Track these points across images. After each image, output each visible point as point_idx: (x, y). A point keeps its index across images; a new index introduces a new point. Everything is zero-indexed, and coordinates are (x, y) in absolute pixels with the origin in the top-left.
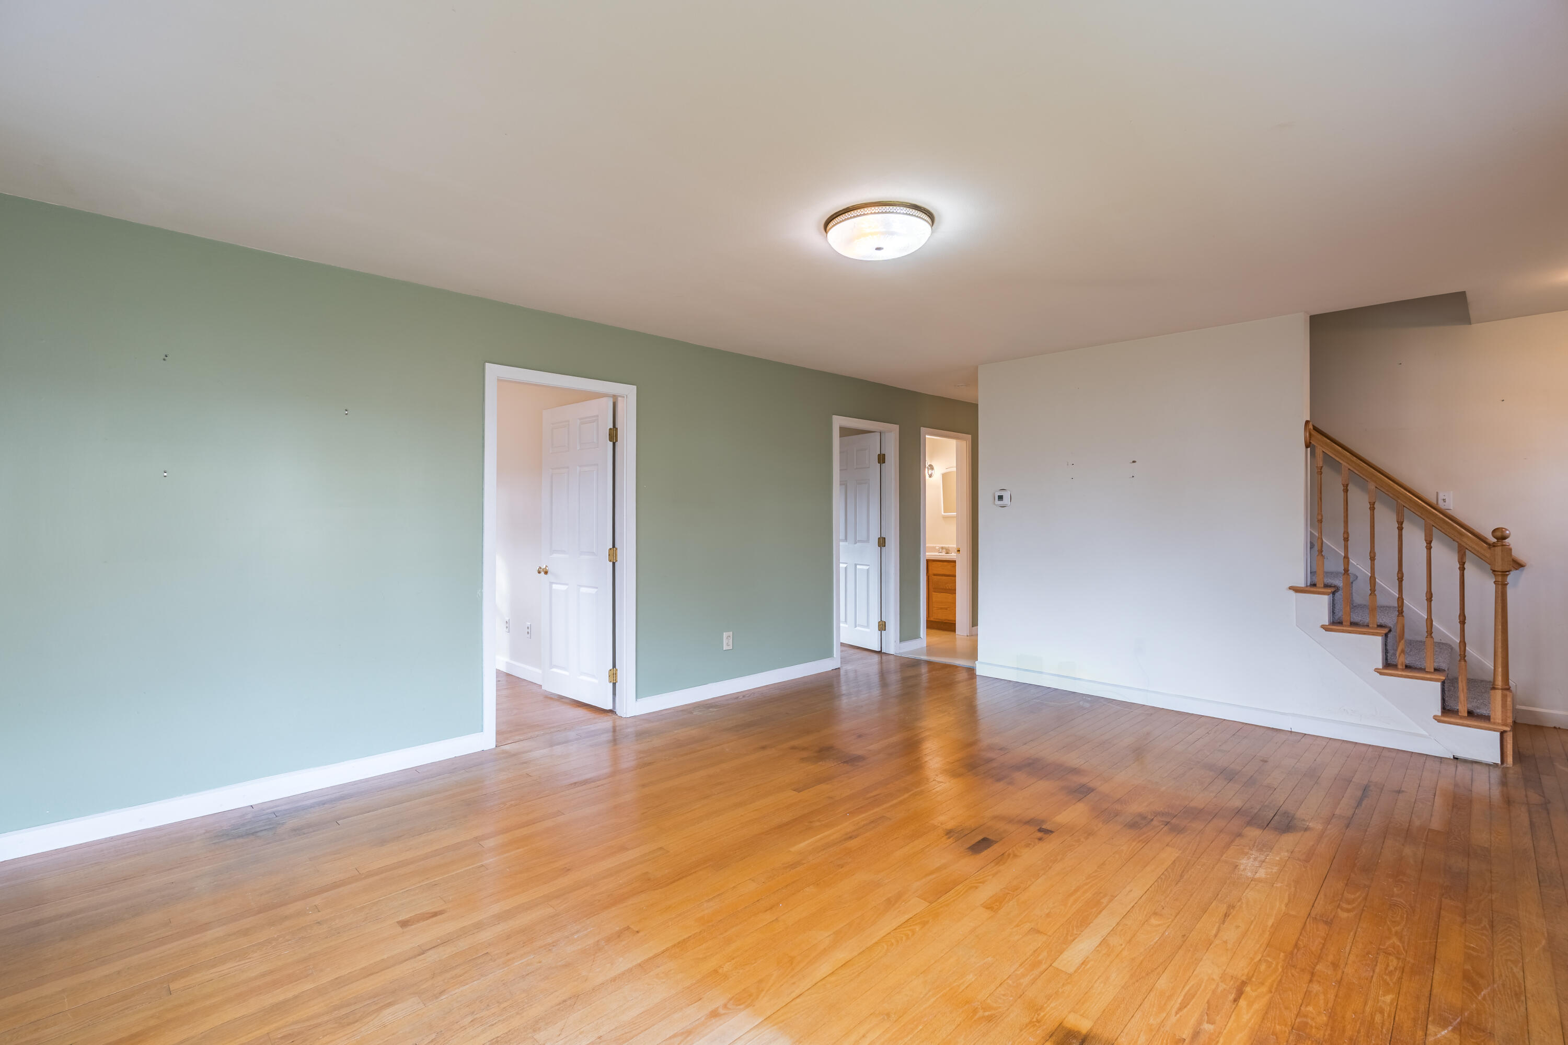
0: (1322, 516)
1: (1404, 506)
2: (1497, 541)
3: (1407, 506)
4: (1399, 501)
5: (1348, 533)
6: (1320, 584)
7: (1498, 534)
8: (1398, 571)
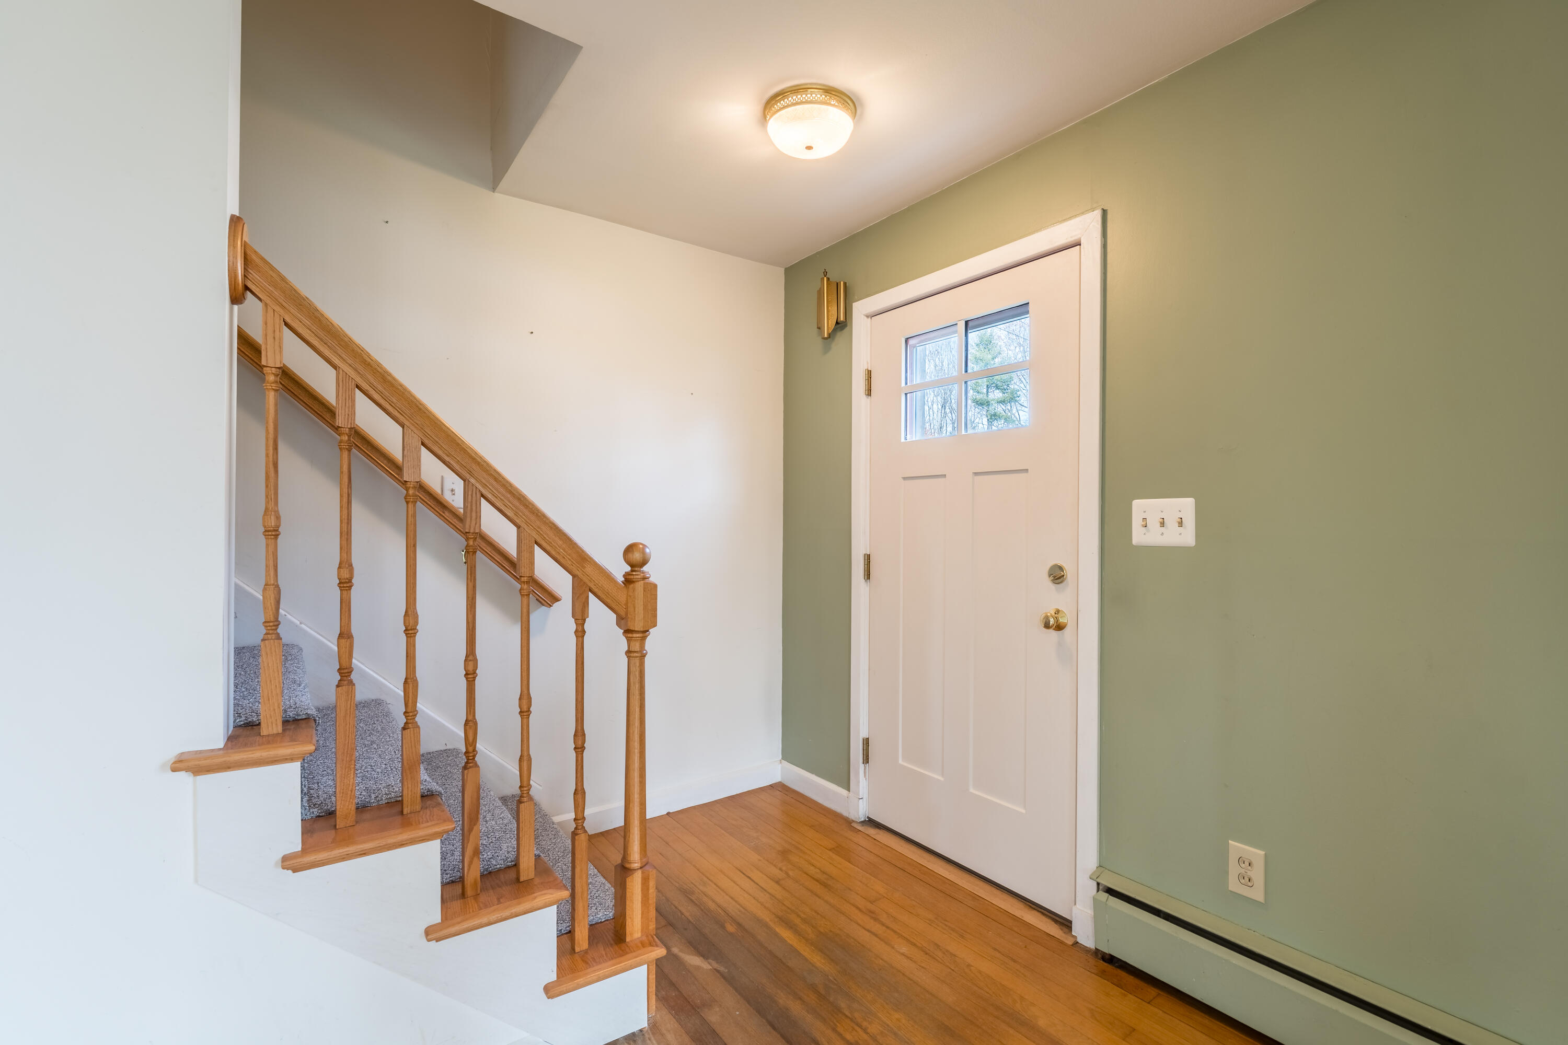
0: (278, 518)
1: (483, 496)
2: (632, 571)
3: (490, 496)
4: (472, 480)
5: (351, 565)
6: (271, 725)
7: (637, 556)
8: (467, 656)
